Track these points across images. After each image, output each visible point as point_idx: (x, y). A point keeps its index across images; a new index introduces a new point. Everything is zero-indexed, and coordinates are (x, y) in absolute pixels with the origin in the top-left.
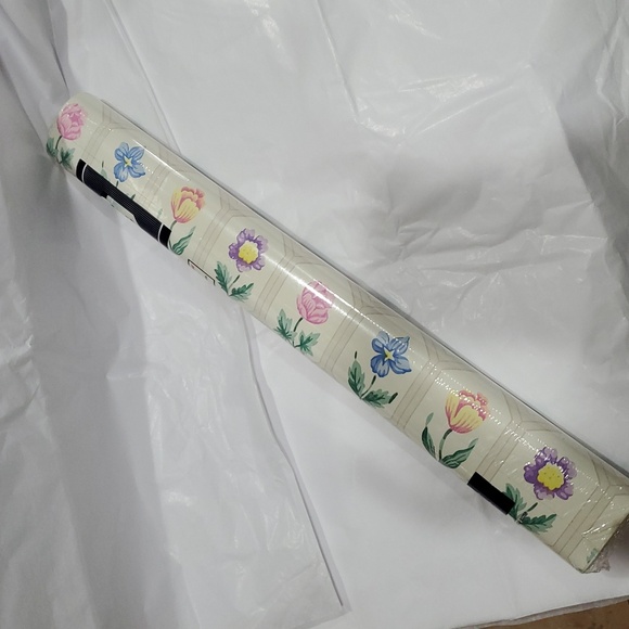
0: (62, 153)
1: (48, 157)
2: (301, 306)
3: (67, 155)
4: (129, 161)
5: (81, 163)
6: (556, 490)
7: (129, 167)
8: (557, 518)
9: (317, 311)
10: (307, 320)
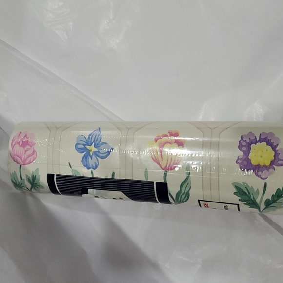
0: (29, 179)
1: (18, 191)
3: (34, 178)
4: (93, 148)
5: (50, 177)
7: (94, 153)
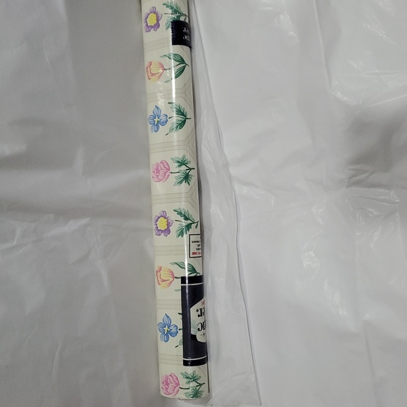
2: (166, 177)
6: (155, 13)
8: (165, 2)
9: (163, 168)
10: (169, 169)
